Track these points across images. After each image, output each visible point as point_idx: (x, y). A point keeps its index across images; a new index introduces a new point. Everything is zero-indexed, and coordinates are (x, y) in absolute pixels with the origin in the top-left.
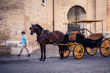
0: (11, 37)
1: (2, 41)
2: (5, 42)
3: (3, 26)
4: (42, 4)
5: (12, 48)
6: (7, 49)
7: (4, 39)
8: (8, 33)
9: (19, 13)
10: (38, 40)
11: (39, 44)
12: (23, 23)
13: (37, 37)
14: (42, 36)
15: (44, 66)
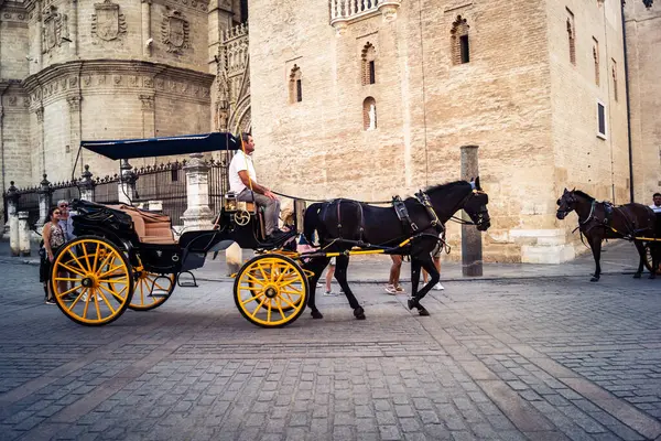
0: (521, 221)
1: (500, 231)
2: (508, 232)
3: (501, 196)
4: (598, 137)
5: (525, 248)
6: (511, 249)
7: (504, 227)
8: (513, 213)
9: (539, 163)
10: (583, 228)
11: (585, 239)
12: (552, 185)
13: (580, 220)
14: (592, 218)
15: (609, 294)
